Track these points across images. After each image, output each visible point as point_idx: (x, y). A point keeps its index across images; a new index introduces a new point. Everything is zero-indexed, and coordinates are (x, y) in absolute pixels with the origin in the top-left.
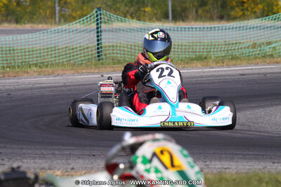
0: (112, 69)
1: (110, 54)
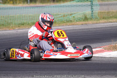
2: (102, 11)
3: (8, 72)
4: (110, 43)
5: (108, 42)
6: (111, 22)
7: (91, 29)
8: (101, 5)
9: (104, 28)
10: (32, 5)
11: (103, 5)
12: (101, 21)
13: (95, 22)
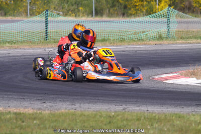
0: (51, 46)
1: (53, 36)
2: (180, 30)
3: (64, 97)
4: (188, 68)
5: (185, 66)
6: (191, 44)
7: (167, 50)
8: (179, 22)
9: (181, 49)
10: (98, 19)
11: (182, 23)
12: (178, 41)
13: (171, 42)
